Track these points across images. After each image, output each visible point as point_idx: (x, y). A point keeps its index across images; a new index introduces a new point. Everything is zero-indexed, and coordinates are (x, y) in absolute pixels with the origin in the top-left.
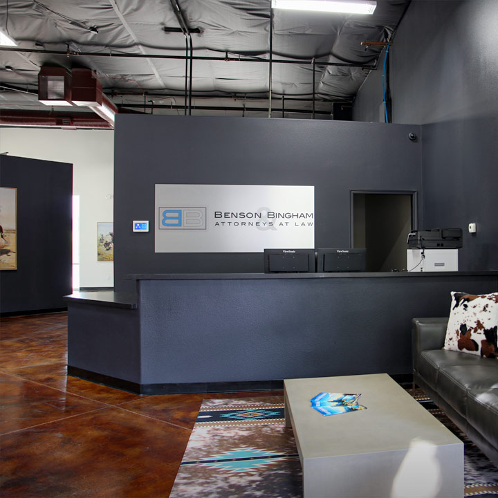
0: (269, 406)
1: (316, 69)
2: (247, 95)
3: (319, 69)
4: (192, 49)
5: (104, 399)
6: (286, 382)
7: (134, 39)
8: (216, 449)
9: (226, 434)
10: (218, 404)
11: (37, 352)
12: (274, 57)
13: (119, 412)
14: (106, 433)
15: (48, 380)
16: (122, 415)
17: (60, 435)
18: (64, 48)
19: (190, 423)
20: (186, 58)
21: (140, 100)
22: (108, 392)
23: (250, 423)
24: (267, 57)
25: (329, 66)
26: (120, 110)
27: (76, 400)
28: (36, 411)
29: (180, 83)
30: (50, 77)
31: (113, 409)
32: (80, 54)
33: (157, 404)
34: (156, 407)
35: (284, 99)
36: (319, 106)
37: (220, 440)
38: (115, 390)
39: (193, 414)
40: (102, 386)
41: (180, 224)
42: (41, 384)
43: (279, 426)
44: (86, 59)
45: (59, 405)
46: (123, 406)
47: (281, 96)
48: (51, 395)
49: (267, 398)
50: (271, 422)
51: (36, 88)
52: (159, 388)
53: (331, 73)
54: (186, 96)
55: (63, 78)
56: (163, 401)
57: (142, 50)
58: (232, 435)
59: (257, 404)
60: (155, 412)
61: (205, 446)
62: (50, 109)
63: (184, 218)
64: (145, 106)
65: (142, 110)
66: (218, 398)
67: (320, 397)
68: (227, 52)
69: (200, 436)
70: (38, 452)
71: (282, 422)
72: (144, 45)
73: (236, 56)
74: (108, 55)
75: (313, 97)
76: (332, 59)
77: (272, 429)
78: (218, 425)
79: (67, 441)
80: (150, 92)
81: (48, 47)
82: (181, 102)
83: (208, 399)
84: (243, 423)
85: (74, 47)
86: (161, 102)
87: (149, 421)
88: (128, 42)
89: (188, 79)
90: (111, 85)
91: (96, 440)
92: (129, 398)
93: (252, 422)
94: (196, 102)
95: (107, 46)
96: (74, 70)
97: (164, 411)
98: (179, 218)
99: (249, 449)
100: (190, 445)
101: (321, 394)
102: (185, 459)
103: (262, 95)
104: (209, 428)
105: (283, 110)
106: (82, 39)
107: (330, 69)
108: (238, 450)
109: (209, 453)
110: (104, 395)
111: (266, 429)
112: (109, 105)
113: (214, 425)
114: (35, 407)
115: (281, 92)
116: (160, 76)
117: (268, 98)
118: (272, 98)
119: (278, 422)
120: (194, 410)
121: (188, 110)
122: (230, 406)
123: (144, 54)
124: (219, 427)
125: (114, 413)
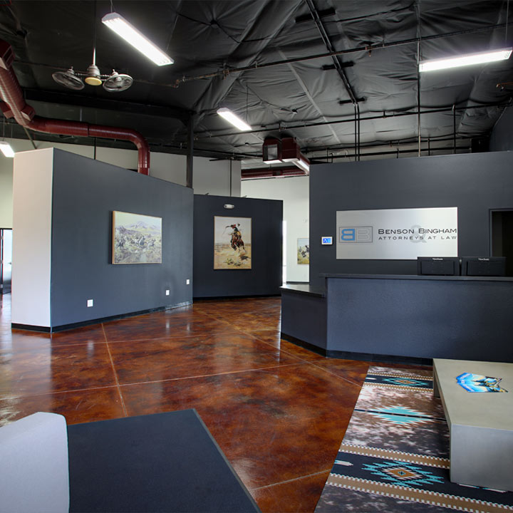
0: (420, 377)
1: (456, 113)
2: (400, 141)
3: (459, 114)
4: (359, 113)
5: (303, 357)
6: (435, 360)
7: (320, 112)
8: (379, 404)
9: (386, 393)
10: (380, 370)
11: (263, 321)
12: (422, 110)
13: (313, 367)
14: (304, 380)
15: (269, 340)
16: (315, 369)
17: (277, 377)
18: (277, 126)
19: (361, 382)
20: (355, 120)
21: (324, 154)
22: (305, 352)
23: (405, 388)
24: (416, 110)
25: (468, 110)
26: (311, 162)
27: (286, 356)
28: (263, 359)
29: (351, 139)
30: (269, 146)
31: (308, 365)
32: (287, 128)
33: (337, 365)
34: (336, 367)
35: (430, 141)
36: (459, 143)
37: (382, 398)
38: (310, 352)
39: (363, 375)
40: (301, 348)
41: (354, 239)
42: (266, 343)
43: (429, 394)
44: (290, 131)
45: (276, 357)
46: (315, 363)
47: (427, 139)
48: (272, 350)
49: (418, 371)
50: (422, 390)
51: (261, 154)
52: (338, 354)
53: (469, 115)
54: (355, 147)
55: (276, 145)
56: (342, 364)
57: (325, 120)
58: (391, 395)
59: (411, 374)
60: (336, 371)
61: (371, 400)
62: (269, 166)
63: (357, 234)
64: (327, 158)
65: (325, 160)
66: (380, 366)
67: (464, 376)
68: (384, 111)
69: (368, 392)
70: (265, 385)
71: (431, 391)
72: (326, 116)
73: (391, 113)
74: (303, 126)
75: (454, 136)
76: (470, 104)
77: (422, 396)
78: (381, 386)
79: (281, 382)
80: (331, 147)
81: (268, 127)
82: (352, 152)
83: (373, 366)
84: (399, 388)
85: (283, 125)
86: (338, 154)
87: (332, 376)
88: (316, 115)
89: (357, 135)
90: (305, 146)
91: (298, 383)
92: (318, 358)
93: (406, 388)
94: (363, 151)
95: (302, 120)
96: (283, 139)
97: (342, 370)
98: (353, 235)
99: (405, 408)
100: (360, 398)
101: (465, 374)
102: (357, 407)
103: (412, 140)
104: (374, 387)
105: (429, 149)
106: (288, 118)
107: (469, 112)
108: (396, 407)
109: (374, 406)
110: (303, 354)
111: (417, 394)
112: (305, 160)
113: (378, 386)
114: (262, 356)
115: (427, 136)
116: (338, 136)
117: (418, 142)
118: (421, 141)
119: (427, 391)
120: (364, 373)
121: (357, 157)
122: (390, 373)
123: (327, 121)
124: (381, 388)
125: (310, 367)
